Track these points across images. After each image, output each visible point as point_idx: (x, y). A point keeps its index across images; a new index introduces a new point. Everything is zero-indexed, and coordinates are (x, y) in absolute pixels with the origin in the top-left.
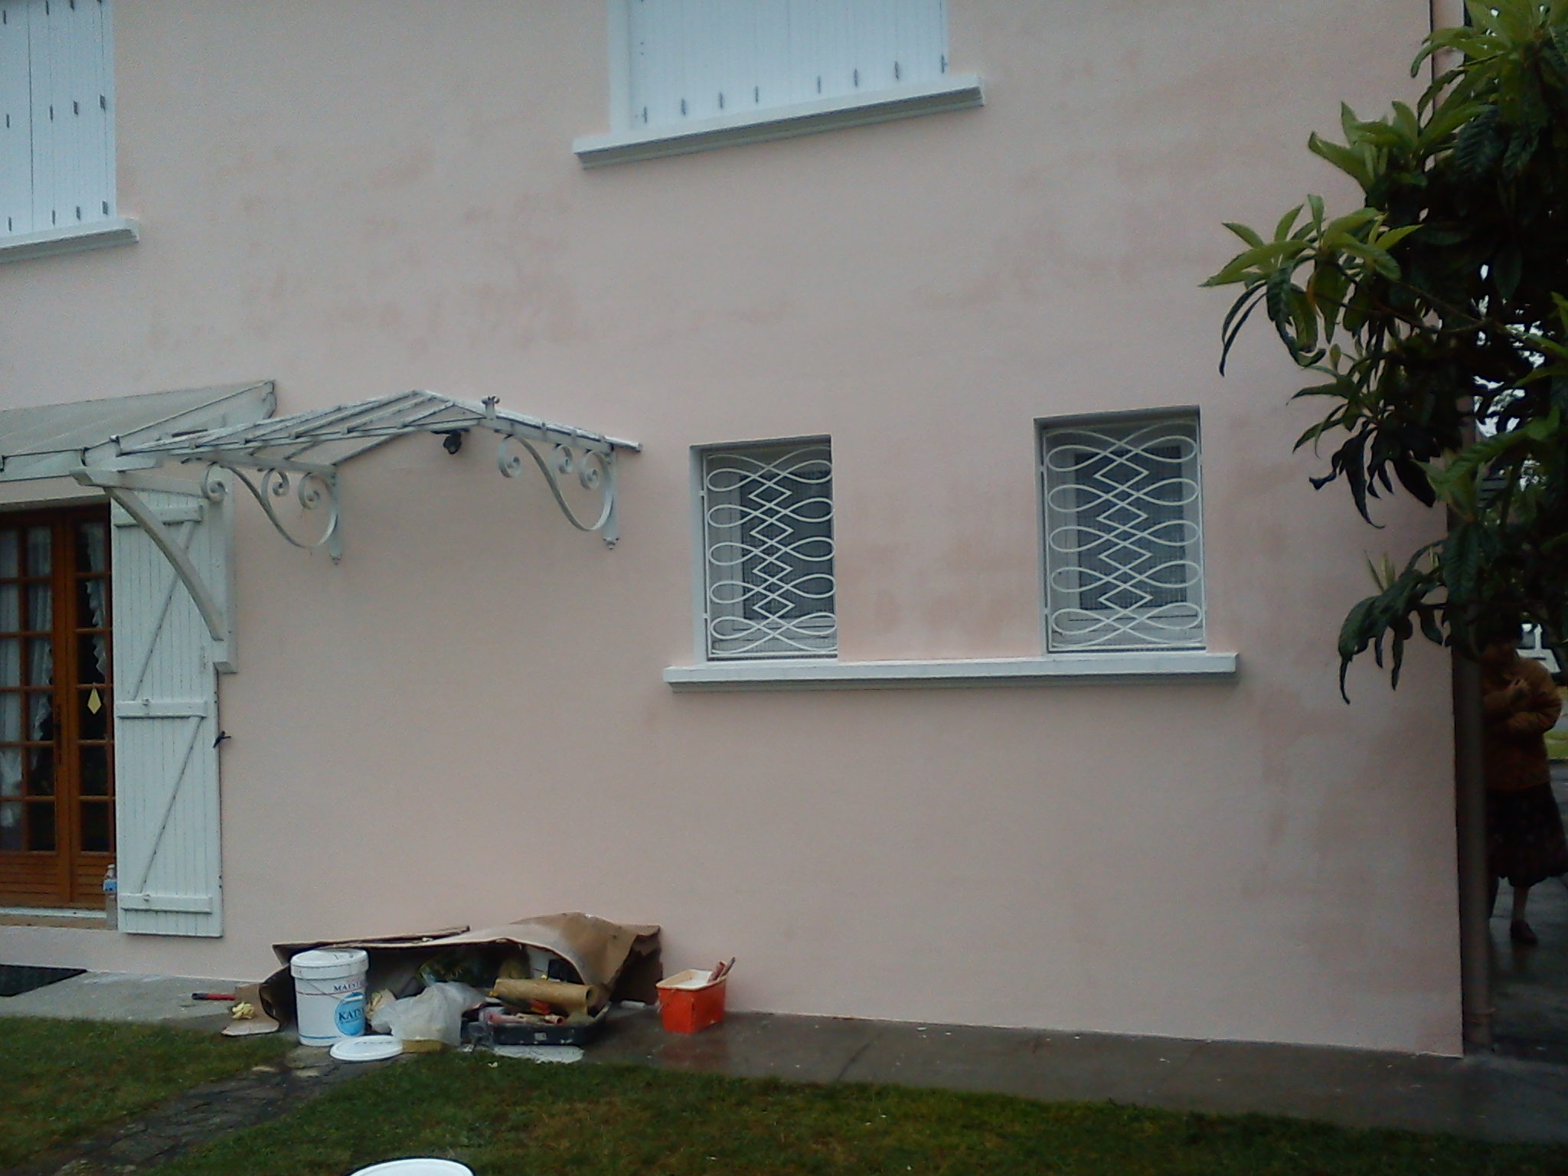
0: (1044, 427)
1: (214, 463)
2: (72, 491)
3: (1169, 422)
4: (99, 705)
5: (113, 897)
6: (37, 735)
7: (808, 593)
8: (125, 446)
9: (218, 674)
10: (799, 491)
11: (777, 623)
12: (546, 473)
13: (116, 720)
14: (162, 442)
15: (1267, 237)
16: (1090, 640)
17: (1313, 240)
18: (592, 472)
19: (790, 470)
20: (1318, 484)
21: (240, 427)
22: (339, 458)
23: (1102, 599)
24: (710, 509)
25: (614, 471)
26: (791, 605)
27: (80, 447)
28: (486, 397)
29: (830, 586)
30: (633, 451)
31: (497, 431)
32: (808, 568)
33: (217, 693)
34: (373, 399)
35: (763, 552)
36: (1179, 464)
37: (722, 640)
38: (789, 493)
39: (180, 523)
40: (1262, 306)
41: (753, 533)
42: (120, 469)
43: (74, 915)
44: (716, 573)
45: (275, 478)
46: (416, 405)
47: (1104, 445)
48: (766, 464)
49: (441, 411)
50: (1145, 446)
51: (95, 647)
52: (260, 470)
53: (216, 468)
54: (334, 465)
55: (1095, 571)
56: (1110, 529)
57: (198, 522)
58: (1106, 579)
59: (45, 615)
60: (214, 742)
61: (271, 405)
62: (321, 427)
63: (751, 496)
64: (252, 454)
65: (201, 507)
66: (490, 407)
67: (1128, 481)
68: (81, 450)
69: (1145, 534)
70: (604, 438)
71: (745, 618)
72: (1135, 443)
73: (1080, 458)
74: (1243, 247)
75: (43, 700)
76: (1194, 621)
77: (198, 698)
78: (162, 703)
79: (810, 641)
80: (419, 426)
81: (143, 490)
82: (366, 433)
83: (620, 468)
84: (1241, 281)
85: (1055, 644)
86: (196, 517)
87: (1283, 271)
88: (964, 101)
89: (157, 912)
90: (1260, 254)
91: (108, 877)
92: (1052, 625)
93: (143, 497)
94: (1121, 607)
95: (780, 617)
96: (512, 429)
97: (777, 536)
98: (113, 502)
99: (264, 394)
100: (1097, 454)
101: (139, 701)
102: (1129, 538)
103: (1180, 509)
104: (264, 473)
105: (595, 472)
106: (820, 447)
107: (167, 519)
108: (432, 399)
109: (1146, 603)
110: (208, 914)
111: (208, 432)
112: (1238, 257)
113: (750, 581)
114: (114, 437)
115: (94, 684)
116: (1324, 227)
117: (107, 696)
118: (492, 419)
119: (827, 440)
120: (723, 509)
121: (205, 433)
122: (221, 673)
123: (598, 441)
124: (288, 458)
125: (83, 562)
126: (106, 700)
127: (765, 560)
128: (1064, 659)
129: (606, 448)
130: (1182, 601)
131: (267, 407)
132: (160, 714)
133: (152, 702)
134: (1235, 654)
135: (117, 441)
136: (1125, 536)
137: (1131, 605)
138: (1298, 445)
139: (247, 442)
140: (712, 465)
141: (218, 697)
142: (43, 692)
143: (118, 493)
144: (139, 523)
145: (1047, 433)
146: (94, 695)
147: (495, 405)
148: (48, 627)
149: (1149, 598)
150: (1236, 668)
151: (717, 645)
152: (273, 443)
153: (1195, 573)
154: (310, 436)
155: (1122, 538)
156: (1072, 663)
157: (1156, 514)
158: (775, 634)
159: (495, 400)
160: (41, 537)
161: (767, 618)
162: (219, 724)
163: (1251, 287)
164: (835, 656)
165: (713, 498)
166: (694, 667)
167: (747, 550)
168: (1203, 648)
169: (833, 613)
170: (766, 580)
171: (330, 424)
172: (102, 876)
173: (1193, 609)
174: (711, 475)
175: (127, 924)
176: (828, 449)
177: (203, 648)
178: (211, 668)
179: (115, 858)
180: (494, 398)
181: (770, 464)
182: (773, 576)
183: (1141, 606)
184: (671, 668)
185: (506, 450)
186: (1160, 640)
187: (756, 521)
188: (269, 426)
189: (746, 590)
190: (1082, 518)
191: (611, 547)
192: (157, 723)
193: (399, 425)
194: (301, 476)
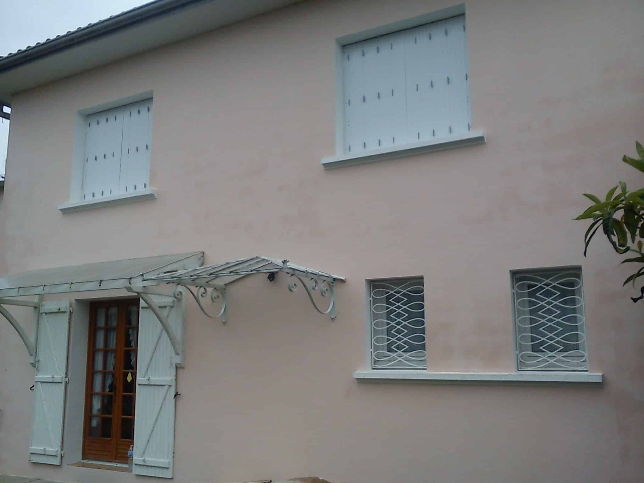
0: (514, 273)
1: (179, 284)
2: (125, 294)
3: (569, 272)
4: (131, 379)
5: (131, 459)
6: (107, 390)
7: (414, 341)
8: (146, 277)
9: (177, 368)
10: (411, 299)
11: (401, 354)
12: (307, 290)
13: (137, 385)
14: (159, 276)
15: (603, 199)
16: (537, 366)
17: (623, 200)
18: (325, 290)
19: (407, 290)
20: (635, 300)
21: (189, 270)
22: (228, 282)
23: (541, 348)
24: (373, 305)
25: (335, 289)
26: (407, 347)
27: (128, 277)
28: (283, 260)
29: (423, 339)
30: (342, 281)
31: (288, 273)
32: (414, 331)
33: (176, 375)
34: (241, 260)
35: (395, 324)
36: (574, 290)
37: (378, 361)
38: (406, 299)
39: (165, 307)
40: (601, 228)
41: (391, 316)
42: (144, 286)
43: (116, 465)
44: (376, 332)
45: (202, 290)
46: (257, 262)
47: (540, 281)
48: (397, 287)
49: (266, 265)
50: (557, 282)
51: (131, 355)
52: (196, 287)
53: (180, 286)
54: (225, 285)
55: (538, 335)
56: (544, 318)
57: (172, 307)
58: (543, 339)
59: (113, 341)
60: (174, 396)
61: (202, 261)
62: (220, 271)
63: (391, 300)
64: (193, 281)
65: (174, 301)
66: (285, 264)
67: (551, 297)
68: (129, 278)
69: (559, 320)
70: (331, 276)
71: (388, 351)
72: (554, 280)
73: (530, 287)
74: (592, 204)
75: (110, 376)
76: (582, 359)
77: (168, 378)
78: (155, 379)
79: (416, 362)
80: (258, 271)
81: (152, 294)
82: (237, 273)
83: (337, 289)
84: (591, 217)
85: (521, 367)
86: (172, 305)
87: (610, 214)
88: (478, 141)
89: (148, 466)
90: (600, 206)
91: (130, 450)
92: (519, 358)
93: (152, 297)
94: (550, 351)
95: (403, 352)
96: (294, 272)
97: (401, 317)
98: (141, 299)
99: (199, 257)
100: (537, 285)
101: (146, 378)
102: (552, 321)
103: (575, 309)
104: (198, 288)
105: (327, 290)
106: (420, 280)
107: (160, 305)
108: (264, 259)
109: (561, 350)
110: (167, 468)
111: (178, 272)
112: (590, 207)
113: (390, 336)
114: (141, 273)
115: (130, 370)
116: (627, 195)
117: (134, 375)
118: (285, 269)
119: (422, 278)
120: (379, 305)
121: (176, 272)
122: (178, 368)
123: (328, 277)
124: (207, 282)
125: (129, 322)
126: (134, 377)
127: (396, 327)
128: (524, 374)
129: (332, 280)
130: (577, 350)
131: (201, 262)
132: (153, 384)
133: (151, 378)
134: (602, 374)
135: (142, 275)
136: (550, 320)
137: (554, 351)
138: (625, 283)
139: (191, 276)
140: (375, 287)
141: (176, 378)
142: (110, 372)
143: (142, 294)
144: (150, 307)
145: (515, 276)
146: (130, 375)
147: (287, 263)
148: (114, 347)
149: (562, 348)
150: (602, 381)
151: (376, 363)
152: (202, 277)
153: (583, 337)
154: (215, 275)
155: (550, 321)
156: (528, 376)
157: (564, 312)
158: (400, 359)
159: (287, 261)
160: (114, 311)
161: (397, 352)
162: (176, 389)
163: (596, 220)
164: (425, 369)
165: (375, 301)
166: (367, 372)
167: (388, 323)
168: (587, 371)
169: (425, 350)
170: (397, 336)
171: (224, 269)
172: (128, 450)
173: (582, 353)
174: (375, 291)
175: (137, 471)
176: (422, 281)
177: (171, 358)
178: (174, 366)
179: (133, 443)
180: (286, 260)
181: (398, 287)
182: (399, 334)
183: (559, 351)
184: (357, 372)
185: (292, 280)
186: (567, 367)
187: (393, 311)
188: (200, 270)
189: (389, 340)
190: (532, 312)
191: (333, 320)
192: (153, 387)
193: (250, 271)
194: (213, 289)
